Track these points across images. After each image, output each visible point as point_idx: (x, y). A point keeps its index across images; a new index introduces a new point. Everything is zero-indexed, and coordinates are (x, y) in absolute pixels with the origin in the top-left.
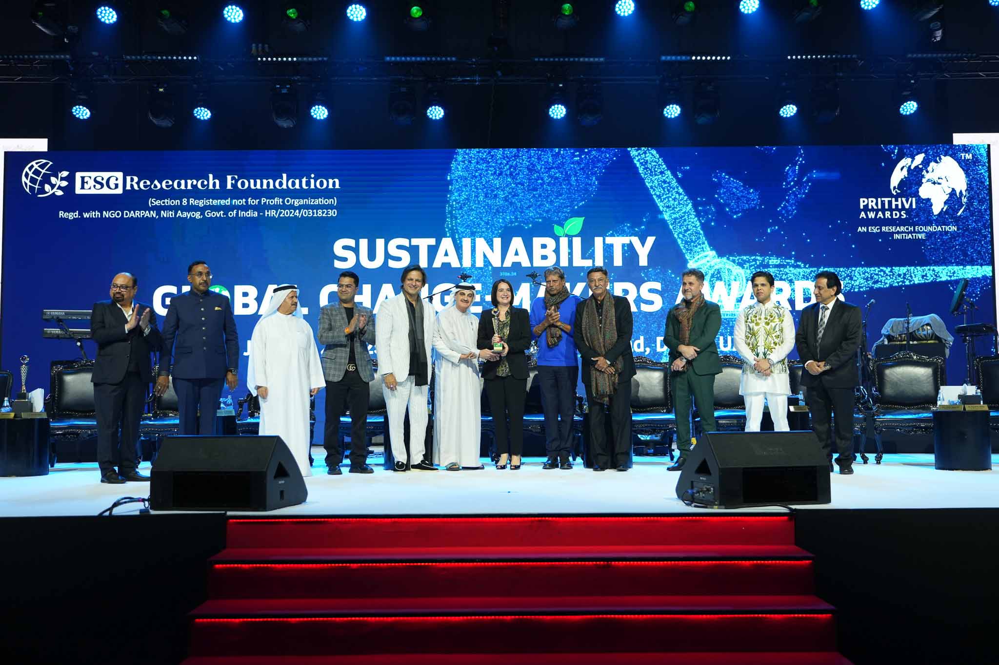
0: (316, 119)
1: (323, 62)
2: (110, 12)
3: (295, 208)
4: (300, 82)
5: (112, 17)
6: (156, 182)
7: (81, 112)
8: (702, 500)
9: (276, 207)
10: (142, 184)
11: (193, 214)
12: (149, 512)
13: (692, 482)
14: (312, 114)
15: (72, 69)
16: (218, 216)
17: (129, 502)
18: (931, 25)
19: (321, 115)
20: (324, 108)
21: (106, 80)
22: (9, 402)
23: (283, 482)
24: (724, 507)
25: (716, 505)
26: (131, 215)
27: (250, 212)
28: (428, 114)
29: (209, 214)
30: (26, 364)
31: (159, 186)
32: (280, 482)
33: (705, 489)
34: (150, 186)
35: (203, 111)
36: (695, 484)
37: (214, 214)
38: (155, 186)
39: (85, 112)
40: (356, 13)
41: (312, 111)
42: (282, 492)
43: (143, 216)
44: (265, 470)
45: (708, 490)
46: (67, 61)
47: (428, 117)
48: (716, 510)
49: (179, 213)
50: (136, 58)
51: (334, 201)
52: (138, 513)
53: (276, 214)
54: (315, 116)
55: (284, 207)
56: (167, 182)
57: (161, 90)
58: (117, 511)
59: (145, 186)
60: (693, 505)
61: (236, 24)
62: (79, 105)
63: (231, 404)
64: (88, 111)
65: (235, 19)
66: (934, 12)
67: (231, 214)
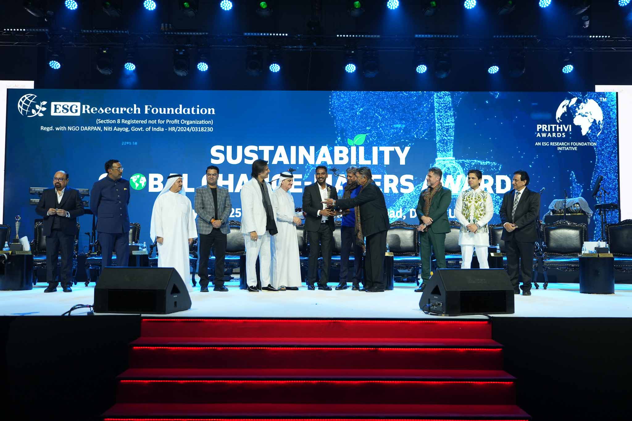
0: (200, 71)
1: (205, 35)
2: (73, 3)
3: (187, 126)
4: (191, 48)
5: (75, 6)
6: (101, 109)
7: (55, 65)
8: (435, 311)
9: (175, 125)
10: (92, 110)
11: (124, 129)
12: (93, 314)
13: (429, 299)
14: (198, 68)
15: (49, 37)
16: (139, 130)
17: (80, 307)
18: (583, 18)
19: (204, 68)
20: (205, 64)
21: (71, 45)
22: (8, 245)
23: (176, 296)
24: (448, 315)
25: (444, 314)
26: (85, 129)
27: (159, 128)
28: (270, 69)
29: (134, 129)
30: (19, 221)
31: (103, 111)
32: (174, 296)
33: (437, 304)
34: (97, 111)
35: (131, 65)
36: (431, 301)
37: (136, 129)
38: (101, 111)
39: (57, 65)
40: (226, 5)
41: (198, 66)
42: (175, 303)
43: (93, 130)
44: (165, 289)
45: (439, 304)
46: (47, 33)
47: (270, 70)
48: (443, 317)
49: (115, 129)
50: (89, 31)
51: (211, 122)
52: (86, 314)
53: (175, 129)
54: (200, 69)
55: (180, 125)
56: (108, 109)
57: (105, 52)
58: (73, 313)
59: (94, 111)
60: (429, 313)
61: (151, 11)
62: (54, 61)
63: (145, 248)
64: (59, 64)
65: (151, 8)
66: (585, 10)
67: (147, 129)
